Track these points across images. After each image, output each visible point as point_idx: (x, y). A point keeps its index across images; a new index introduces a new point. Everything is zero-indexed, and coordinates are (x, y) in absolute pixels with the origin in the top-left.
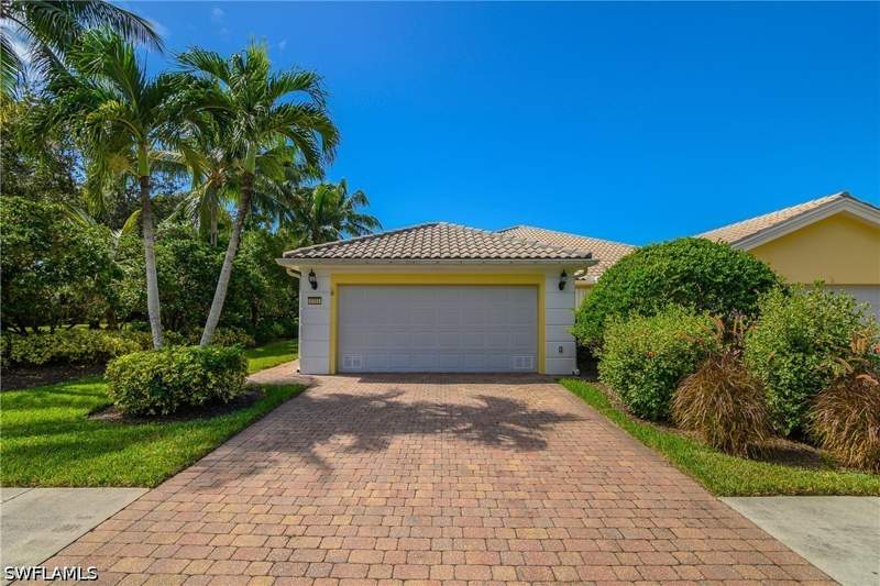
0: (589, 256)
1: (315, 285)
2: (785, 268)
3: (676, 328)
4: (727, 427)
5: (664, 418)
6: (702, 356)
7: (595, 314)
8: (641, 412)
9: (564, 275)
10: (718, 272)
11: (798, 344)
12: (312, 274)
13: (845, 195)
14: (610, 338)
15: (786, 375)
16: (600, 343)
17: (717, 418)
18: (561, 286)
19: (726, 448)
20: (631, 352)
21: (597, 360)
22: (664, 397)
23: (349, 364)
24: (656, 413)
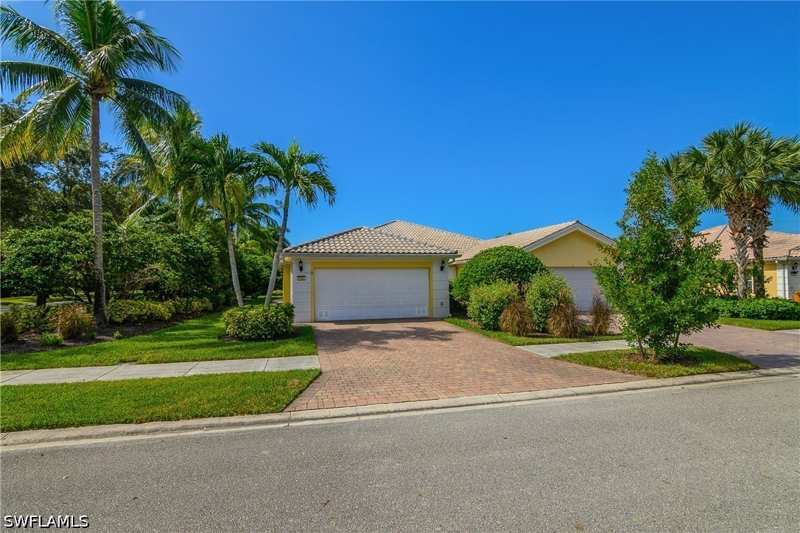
0: (456, 252)
1: (301, 269)
2: (547, 260)
3: (500, 289)
4: (518, 326)
5: (497, 328)
6: (510, 301)
7: (465, 284)
8: (486, 327)
9: (443, 262)
10: (518, 264)
11: (544, 295)
12: (301, 262)
13: (578, 222)
14: (473, 297)
15: (540, 307)
16: (467, 298)
17: (515, 323)
18: (442, 268)
19: (519, 335)
20: (482, 301)
21: (466, 306)
22: (496, 319)
23: (321, 315)
24: (493, 327)
